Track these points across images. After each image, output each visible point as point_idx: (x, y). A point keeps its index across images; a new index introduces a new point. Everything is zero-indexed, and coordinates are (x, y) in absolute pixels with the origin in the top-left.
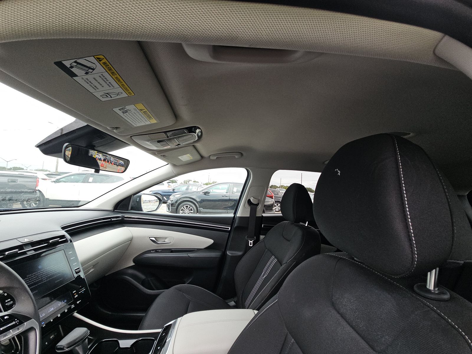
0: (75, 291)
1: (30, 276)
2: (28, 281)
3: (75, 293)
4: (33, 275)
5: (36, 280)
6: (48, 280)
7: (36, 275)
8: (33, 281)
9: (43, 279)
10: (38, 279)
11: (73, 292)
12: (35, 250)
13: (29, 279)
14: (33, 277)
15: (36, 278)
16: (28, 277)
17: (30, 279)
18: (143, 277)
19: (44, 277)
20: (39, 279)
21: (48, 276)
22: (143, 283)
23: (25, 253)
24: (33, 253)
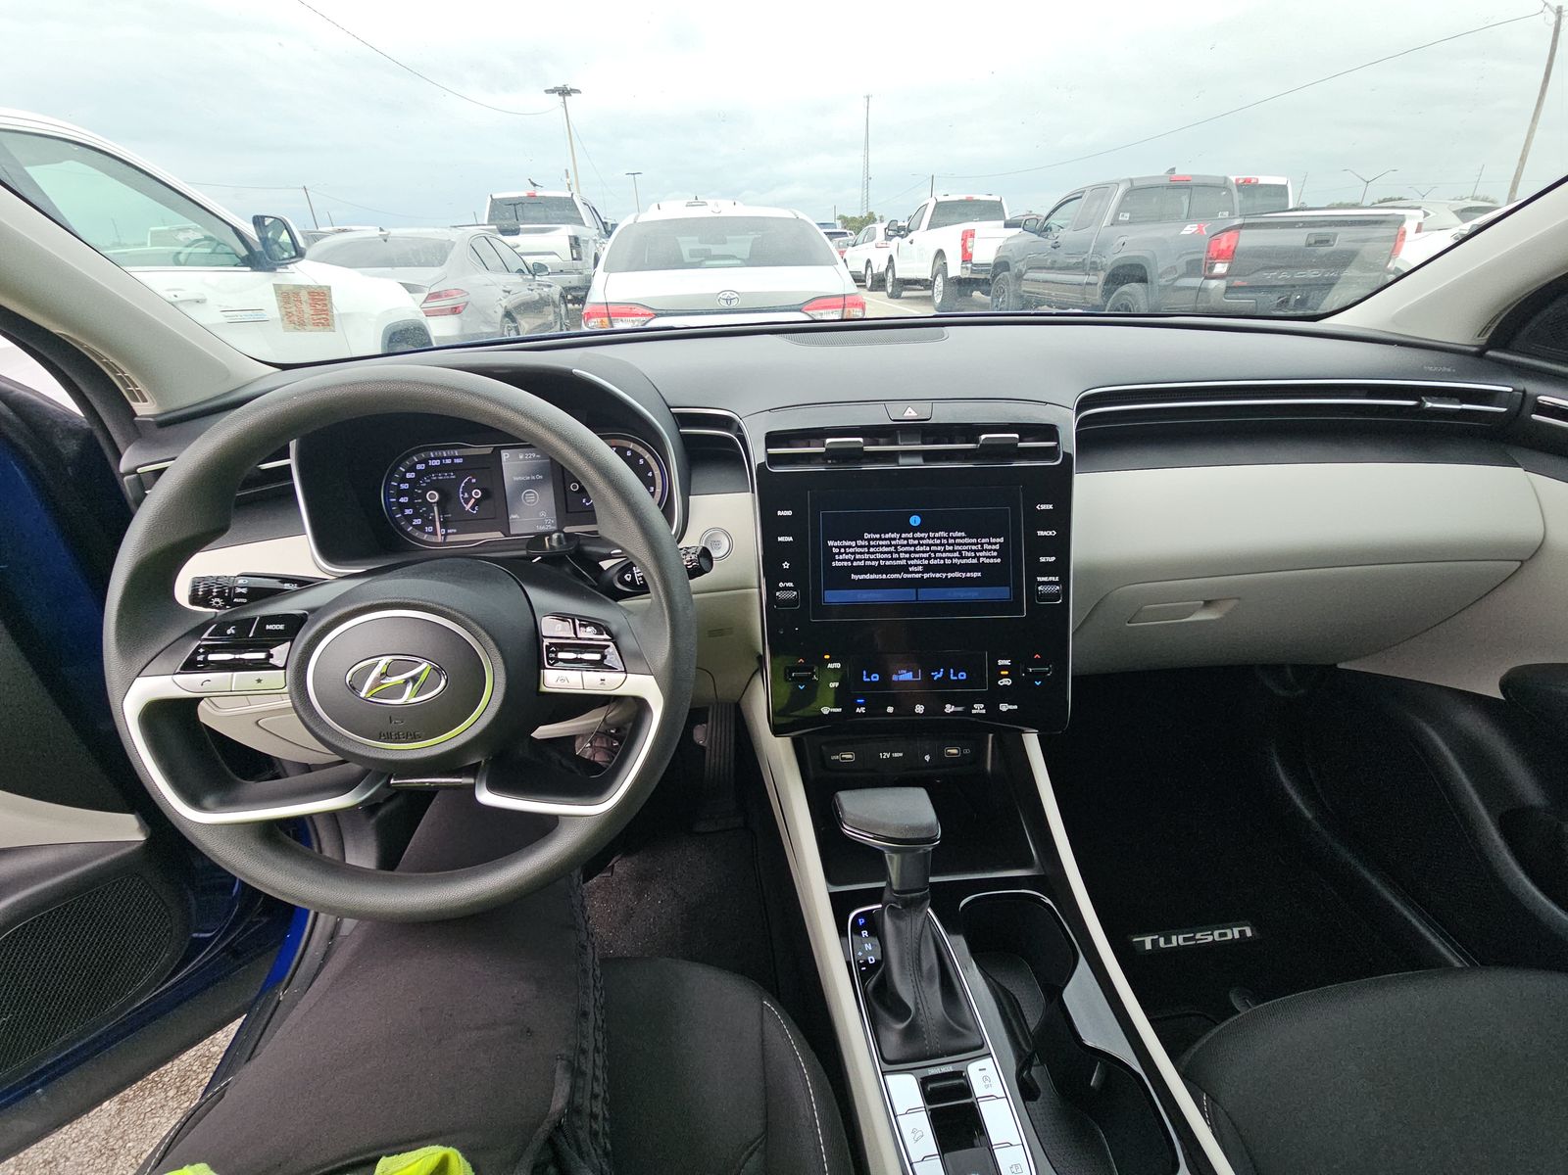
0: (1007, 662)
1: (876, 539)
2: (864, 553)
3: (1004, 667)
4: (886, 539)
5: (889, 560)
6: (926, 576)
7: (893, 542)
8: (878, 560)
9: (911, 565)
10: (896, 559)
11: (1001, 662)
12: (928, 456)
13: (869, 547)
14: (882, 546)
15: (891, 553)
16: (869, 540)
17: (872, 550)
18: (1529, 789)
19: (917, 559)
20: (899, 559)
21: (932, 562)
22: (1514, 822)
23: (892, 457)
24: (917, 463)
